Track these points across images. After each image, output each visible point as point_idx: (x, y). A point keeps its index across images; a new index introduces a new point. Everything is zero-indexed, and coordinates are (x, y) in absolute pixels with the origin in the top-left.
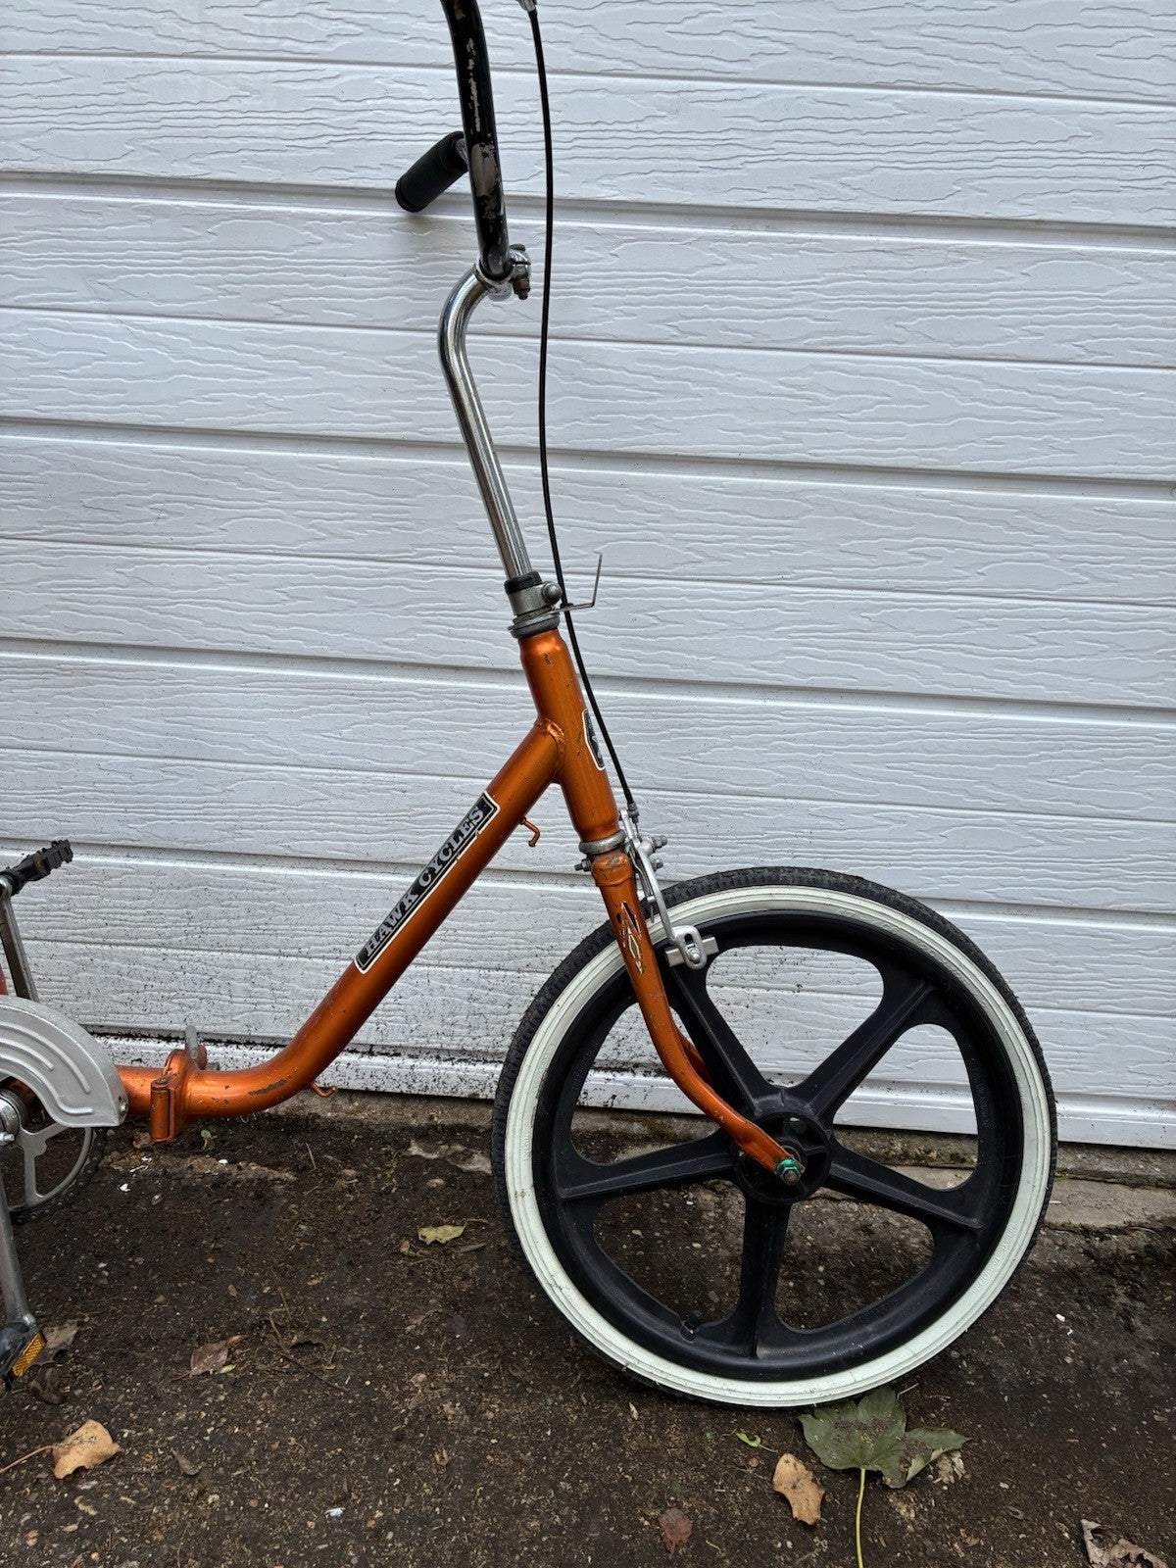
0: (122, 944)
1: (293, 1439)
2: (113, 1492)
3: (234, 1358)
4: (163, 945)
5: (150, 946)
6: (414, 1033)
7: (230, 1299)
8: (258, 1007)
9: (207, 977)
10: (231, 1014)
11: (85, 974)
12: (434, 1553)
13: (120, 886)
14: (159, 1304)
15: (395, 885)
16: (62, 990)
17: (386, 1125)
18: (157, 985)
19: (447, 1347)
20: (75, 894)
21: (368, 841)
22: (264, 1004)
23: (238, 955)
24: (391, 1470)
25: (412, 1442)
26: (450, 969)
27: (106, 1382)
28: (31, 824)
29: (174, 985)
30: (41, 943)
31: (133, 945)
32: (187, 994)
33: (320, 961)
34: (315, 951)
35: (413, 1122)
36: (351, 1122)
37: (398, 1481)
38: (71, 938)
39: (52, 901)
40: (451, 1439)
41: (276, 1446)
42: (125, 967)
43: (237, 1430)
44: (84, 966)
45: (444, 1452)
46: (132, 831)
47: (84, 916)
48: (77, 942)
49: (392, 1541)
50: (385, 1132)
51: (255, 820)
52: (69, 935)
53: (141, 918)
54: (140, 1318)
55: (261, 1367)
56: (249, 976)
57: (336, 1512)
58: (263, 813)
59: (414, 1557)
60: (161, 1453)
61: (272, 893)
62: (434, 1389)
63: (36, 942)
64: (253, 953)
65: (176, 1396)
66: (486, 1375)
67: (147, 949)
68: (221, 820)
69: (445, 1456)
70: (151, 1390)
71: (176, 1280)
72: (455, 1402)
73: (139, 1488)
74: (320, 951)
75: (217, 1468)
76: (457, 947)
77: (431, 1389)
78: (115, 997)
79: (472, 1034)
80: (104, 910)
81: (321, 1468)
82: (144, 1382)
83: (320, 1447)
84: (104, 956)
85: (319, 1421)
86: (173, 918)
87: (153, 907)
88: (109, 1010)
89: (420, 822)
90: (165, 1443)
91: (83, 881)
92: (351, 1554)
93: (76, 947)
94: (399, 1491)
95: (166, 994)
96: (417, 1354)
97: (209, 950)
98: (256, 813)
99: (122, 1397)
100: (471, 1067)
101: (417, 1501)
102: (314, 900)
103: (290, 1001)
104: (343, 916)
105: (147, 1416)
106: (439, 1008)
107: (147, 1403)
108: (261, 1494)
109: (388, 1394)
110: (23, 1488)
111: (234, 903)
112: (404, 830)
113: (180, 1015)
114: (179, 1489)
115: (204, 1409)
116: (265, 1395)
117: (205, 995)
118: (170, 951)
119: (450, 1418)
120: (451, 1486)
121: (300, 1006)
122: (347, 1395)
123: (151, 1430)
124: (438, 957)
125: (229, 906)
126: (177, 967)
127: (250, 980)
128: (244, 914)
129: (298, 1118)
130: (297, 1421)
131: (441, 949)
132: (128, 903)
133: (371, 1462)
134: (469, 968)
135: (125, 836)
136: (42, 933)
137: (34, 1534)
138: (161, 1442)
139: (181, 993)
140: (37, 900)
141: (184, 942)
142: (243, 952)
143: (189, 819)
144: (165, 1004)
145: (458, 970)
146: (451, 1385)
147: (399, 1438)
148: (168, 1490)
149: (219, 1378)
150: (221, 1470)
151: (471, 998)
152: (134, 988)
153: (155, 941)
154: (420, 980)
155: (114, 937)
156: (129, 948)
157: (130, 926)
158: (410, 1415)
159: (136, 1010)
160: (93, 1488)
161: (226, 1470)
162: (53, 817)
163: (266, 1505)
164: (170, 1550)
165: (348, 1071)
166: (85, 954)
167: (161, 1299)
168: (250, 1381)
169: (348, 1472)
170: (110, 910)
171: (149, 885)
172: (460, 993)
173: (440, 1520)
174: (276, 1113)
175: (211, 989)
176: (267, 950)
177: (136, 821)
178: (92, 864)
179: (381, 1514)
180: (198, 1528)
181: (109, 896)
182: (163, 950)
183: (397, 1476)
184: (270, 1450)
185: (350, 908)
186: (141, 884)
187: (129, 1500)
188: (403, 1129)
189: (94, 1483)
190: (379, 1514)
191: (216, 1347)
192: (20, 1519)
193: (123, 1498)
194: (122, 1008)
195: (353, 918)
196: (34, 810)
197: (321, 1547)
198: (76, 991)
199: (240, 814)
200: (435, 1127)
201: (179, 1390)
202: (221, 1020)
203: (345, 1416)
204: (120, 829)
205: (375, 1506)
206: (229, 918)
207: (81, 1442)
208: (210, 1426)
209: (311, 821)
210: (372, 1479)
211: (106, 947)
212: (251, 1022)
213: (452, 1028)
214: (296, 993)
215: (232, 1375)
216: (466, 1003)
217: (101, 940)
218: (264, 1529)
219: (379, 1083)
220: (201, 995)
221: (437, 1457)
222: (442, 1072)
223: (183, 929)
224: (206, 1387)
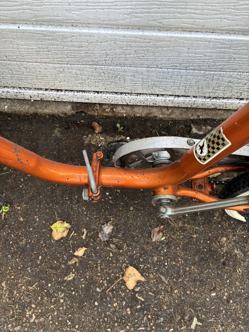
0: (76, 64)
1: (192, 266)
2: (146, 291)
3: (164, 234)
4: (95, 64)
5: (89, 65)
6: (200, 92)
7: (154, 207)
8: (136, 84)
9: (114, 75)
10: (125, 87)
11: (62, 75)
12: (246, 307)
13: (72, 42)
14: (132, 211)
15: (213, 40)
16: (53, 80)
17: (181, 119)
18: (93, 78)
19: (229, 225)
20: (50, 45)
21: (206, 19)
22: (139, 84)
23: (129, 68)
24: (225, 277)
25: (228, 266)
26: (225, 73)
27: (127, 246)
28: (18, 13)
29: (100, 78)
30: (39, 64)
31: (81, 64)
32: (106, 81)
33: (166, 70)
34: (164, 66)
35: (192, 118)
36: (169, 118)
37: (228, 280)
38: (52, 62)
39: (39, 48)
40: (240, 264)
41: (188, 269)
42: (78, 72)
43: (174, 263)
44: (61, 72)
45: (239, 269)
46: (75, 16)
47: (56, 54)
48: (55, 63)
49: (232, 304)
50: (181, 121)
51: (144, 8)
52: (51, 61)
53: (84, 55)
54: (128, 218)
55: (173, 237)
56: (133, 75)
57: (214, 294)
58: (149, 5)
59: (240, 309)
60: (155, 274)
61: (149, 44)
62: (229, 243)
63: (37, 63)
64: (135, 67)
65: (151, 251)
66: (245, 236)
67: (87, 66)
68: (124, 9)
69: (240, 271)
70: (143, 249)
71: (133, 199)
72: (238, 249)
73: (153, 289)
74: (167, 66)
75: (173, 279)
76: (232, 65)
77: (228, 243)
78: (76, 82)
79: (224, 93)
80: (66, 52)
81: (204, 277)
82: (140, 245)
83: (201, 269)
84: (68, 69)
85: (198, 258)
86: (98, 55)
87: (89, 50)
88: (74, 85)
89: (240, 10)
90: (155, 270)
91: (53, 40)
92: (222, 309)
93: (55, 65)
94: (230, 284)
95: (97, 81)
96: (220, 228)
97: (115, 66)
98: (145, 5)
99: (135, 252)
100: (218, 101)
101: (236, 288)
102: (169, 47)
103: (150, 83)
104: (181, 53)
105: (145, 259)
106: (214, 85)
107: (143, 254)
108: (190, 289)
109: (216, 246)
110: (119, 292)
111: (128, 48)
112: (229, 14)
113: (103, 87)
114: (165, 288)
115: (162, 256)
116: (178, 248)
117: (114, 81)
118: (98, 66)
119: (238, 256)
120: (245, 282)
121: (154, 84)
122: (204, 248)
123: (149, 265)
124: (222, 69)
125: (126, 49)
126: (101, 72)
127: (134, 76)
128: (133, 52)
129: (150, 118)
130: (191, 258)
131: (224, 65)
132: (77, 49)
133: (218, 274)
134: (234, 72)
135: (71, 18)
136: (39, 60)
137: (128, 309)
138: (154, 269)
139: (103, 80)
140: (32, 47)
141: (104, 63)
142: (131, 67)
143: (106, 9)
144: (97, 84)
145: (228, 73)
146: (234, 241)
147: (224, 264)
148: (162, 289)
149: (161, 242)
150: (174, 279)
151: (230, 82)
152: (84, 79)
153: (91, 63)
154: (209, 76)
155: (72, 62)
156: (79, 66)
157: (79, 58)
158: (225, 254)
159: (85, 86)
160: (140, 290)
161: (176, 279)
162: (29, 9)
163: (192, 293)
164: (170, 312)
165: (169, 102)
166: (60, 68)
167: (132, 208)
168: (171, 243)
169: (212, 278)
170: (68, 52)
171: (86, 41)
172: (226, 80)
173: (244, 295)
174: (141, 116)
175: (116, 79)
176: (142, 66)
177: (75, 10)
178: (56, 32)
179: (227, 294)
180: (175, 303)
181: (67, 46)
182: (95, 66)
183: (228, 279)
184: (186, 271)
185: (186, 50)
186: (83, 41)
187: (152, 294)
188: (188, 120)
189: (139, 288)
190: (226, 294)
191: (157, 229)
192: (122, 304)
193: (150, 293)
194: (79, 85)
195: (186, 54)
196: (18, 6)
197: (213, 308)
198: (59, 80)
199: (135, 5)
200: (200, 120)
201: (151, 248)
202: (120, 89)
203: (205, 256)
204: (67, 14)
205: (224, 290)
206: (126, 55)
207: (132, 276)
208: (166, 262)
209: (177, 8)
210: (220, 280)
211: (69, 66)
212: (132, 89)
213: (216, 91)
214: (153, 80)
215: (165, 241)
216: (226, 83)
217: (66, 63)
218: (195, 302)
219: (180, 105)
220: (112, 81)
221: (238, 271)
222: (206, 102)
223: (104, 59)
224: (159, 246)
